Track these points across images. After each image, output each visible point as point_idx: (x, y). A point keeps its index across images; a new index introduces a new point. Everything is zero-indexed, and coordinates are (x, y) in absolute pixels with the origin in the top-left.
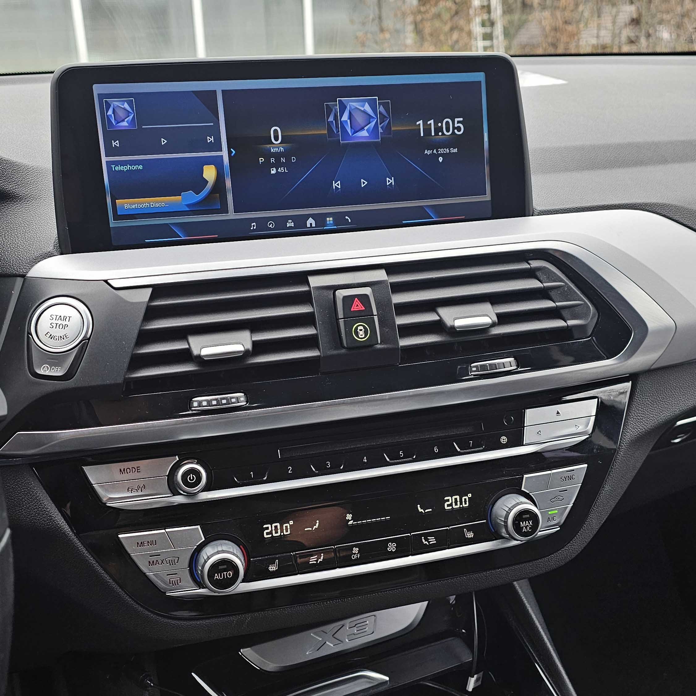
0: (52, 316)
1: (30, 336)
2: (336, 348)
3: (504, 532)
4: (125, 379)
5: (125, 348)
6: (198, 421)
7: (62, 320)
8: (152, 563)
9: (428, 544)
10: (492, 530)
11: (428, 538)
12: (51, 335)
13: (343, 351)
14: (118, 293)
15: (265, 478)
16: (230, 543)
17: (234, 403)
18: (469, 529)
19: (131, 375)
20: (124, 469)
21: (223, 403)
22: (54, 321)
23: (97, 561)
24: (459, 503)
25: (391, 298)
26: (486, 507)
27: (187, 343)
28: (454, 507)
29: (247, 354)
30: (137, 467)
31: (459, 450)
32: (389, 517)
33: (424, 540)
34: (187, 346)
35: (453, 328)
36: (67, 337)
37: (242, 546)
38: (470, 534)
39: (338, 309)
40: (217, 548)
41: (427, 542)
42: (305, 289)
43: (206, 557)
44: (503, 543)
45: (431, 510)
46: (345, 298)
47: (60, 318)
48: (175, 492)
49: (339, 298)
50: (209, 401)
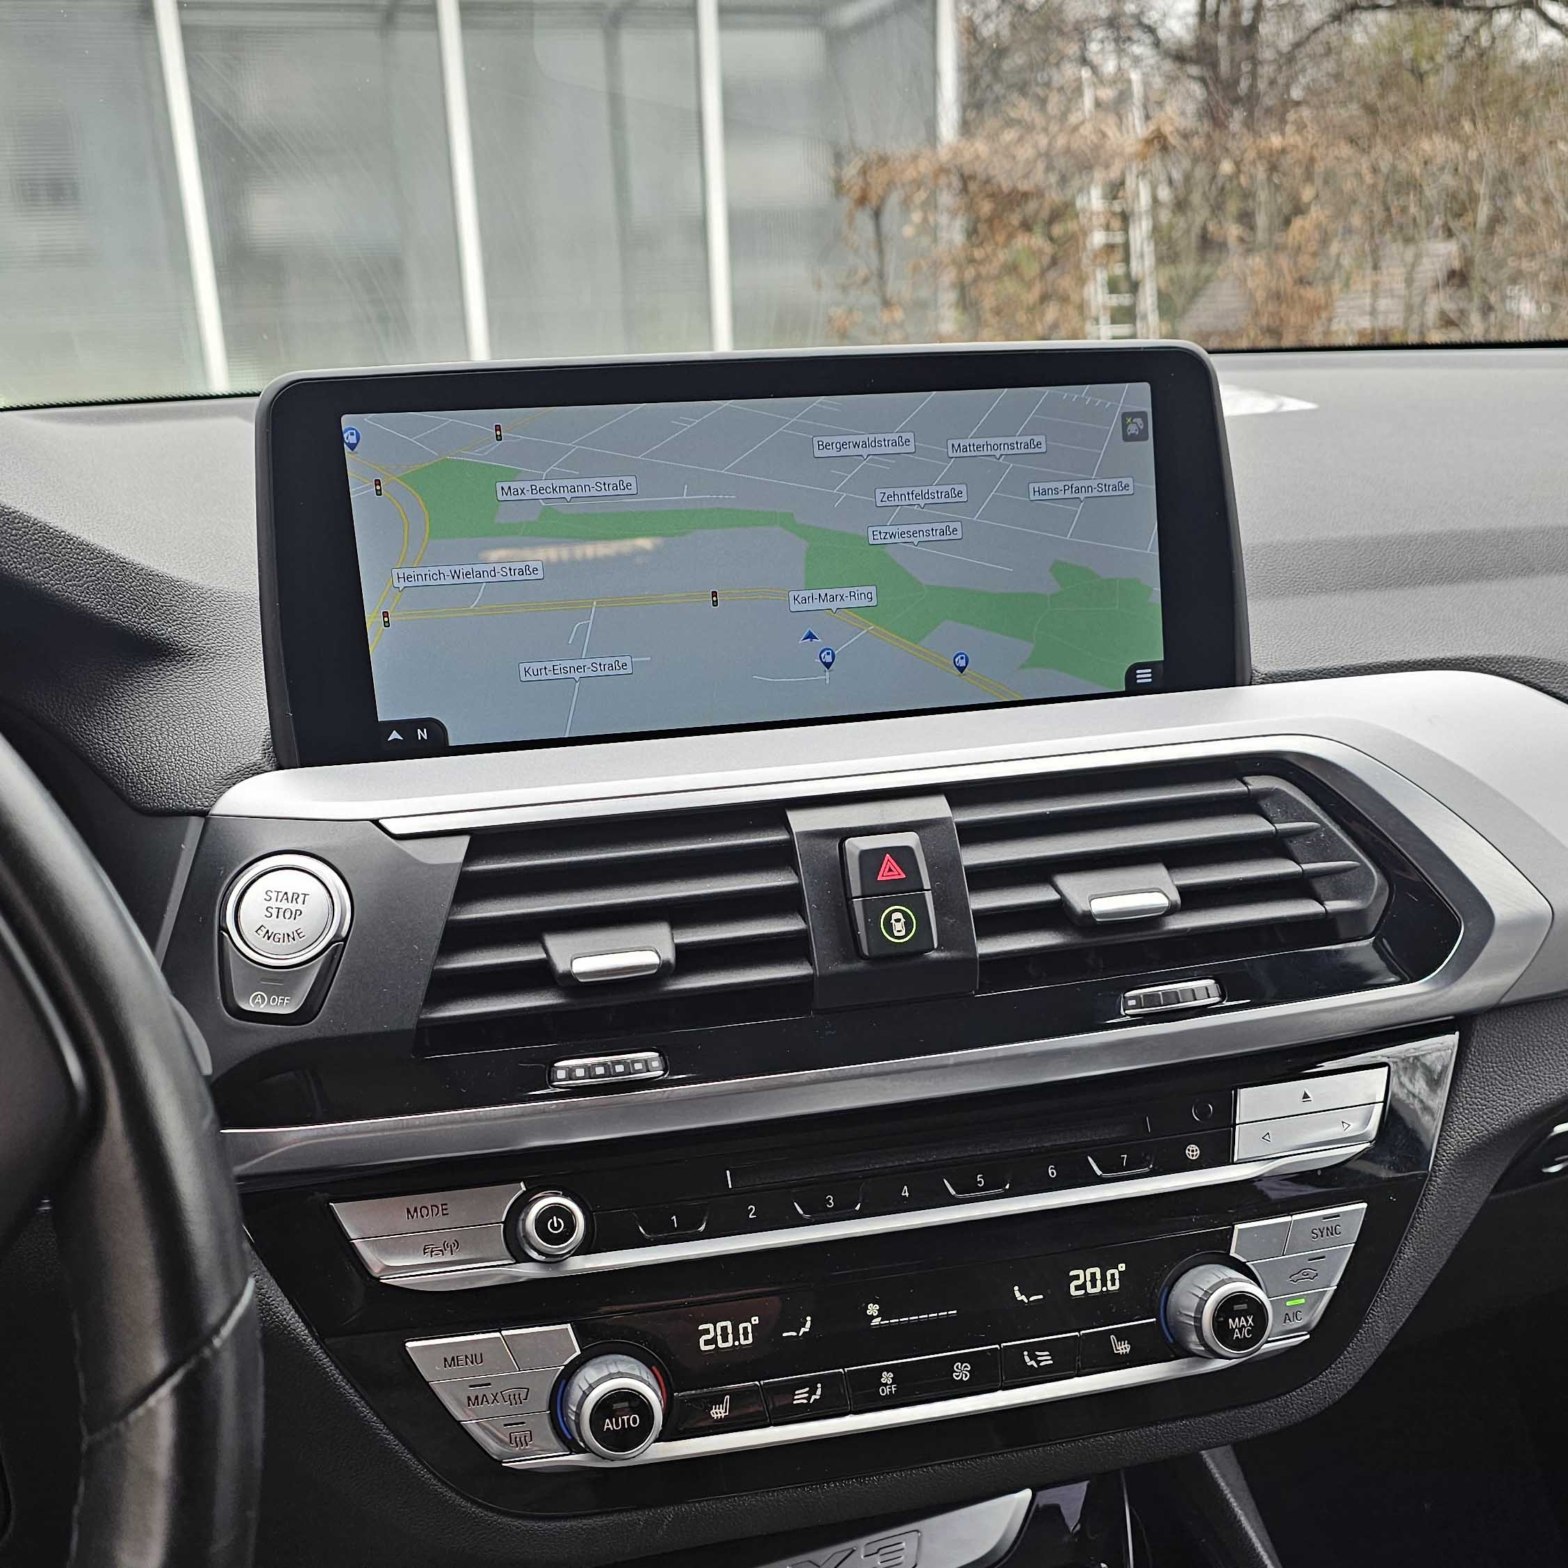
0: (269, 893)
1: (224, 933)
2: (846, 959)
3: (1194, 1344)
4: (420, 1021)
5: (419, 957)
6: (567, 1108)
7: (290, 900)
8: (473, 1401)
9: (1036, 1366)
10: (1168, 1340)
11: (1037, 1353)
12: (268, 932)
13: (859, 965)
14: (400, 846)
15: (702, 1228)
16: (632, 1359)
17: (639, 1071)
18: (1121, 1335)
19: (430, 1013)
20: (416, 1209)
21: (617, 1071)
22: (273, 903)
23: (362, 1397)
24: (1099, 1283)
25: (959, 856)
26: (1156, 1291)
27: (541, 950)
28: (1090, 1290)
29: (665, 971)
30: (442, 1205)
31: (1099, 1173)
32: (955, 1312)
33: (1027, 1359)
34: (544, 956)
35: (1088, 915)
36: (301, 935)
37: (657, 1367)
38: (1123, 1347)
39: (851, 879)
40: (607, 1367)
41: (1033, 1363)
42: (782, 836)
43: (585, 1387)
44: (1190, 1367)
45: (1041, 1297)
46: (864, 854)
47: (285, 897)
48: (520, 1256)
49: (852, 854)
50: (589, 1068)
